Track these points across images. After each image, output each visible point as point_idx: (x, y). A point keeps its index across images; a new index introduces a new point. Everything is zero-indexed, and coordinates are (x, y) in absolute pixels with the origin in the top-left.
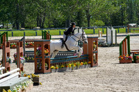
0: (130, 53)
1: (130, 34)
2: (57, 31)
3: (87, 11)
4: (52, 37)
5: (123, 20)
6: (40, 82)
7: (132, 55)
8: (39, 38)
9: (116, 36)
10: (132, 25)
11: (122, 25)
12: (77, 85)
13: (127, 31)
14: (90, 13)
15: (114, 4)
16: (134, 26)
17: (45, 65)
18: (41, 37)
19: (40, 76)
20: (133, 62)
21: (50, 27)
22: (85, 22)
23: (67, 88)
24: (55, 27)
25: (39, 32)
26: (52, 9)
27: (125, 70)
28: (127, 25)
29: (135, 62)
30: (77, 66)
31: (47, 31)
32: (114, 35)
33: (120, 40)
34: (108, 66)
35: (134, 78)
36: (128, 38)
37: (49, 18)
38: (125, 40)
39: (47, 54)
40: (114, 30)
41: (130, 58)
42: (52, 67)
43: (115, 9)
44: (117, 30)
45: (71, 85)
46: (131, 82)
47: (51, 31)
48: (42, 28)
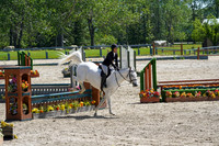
0: (156, 87)
1: (156, 56)
2: (42, 52)
3: (90, 21)
4: (34, 62)
5: (145, 34)
6: (14, 133)
7: (159, 90)
8: (14, 63)
9: (135, 60)
10: (160, 42)
11: (144, 42)
12: (74, 139)
13: (152, 53)
14: (95, 24)
15: (132, 9)
16: (163, 45)
17: (23, 107)
18: (16, 63)
19: (15, 124)
20: (161, 101)
21: (30, 47)
22: (87, 38)
23: (58, 143)
24: (39, 46)
25: (14, 54)
26: (34, 17)
27: (149, 113)
28: (151, 42)
29: (164, 100)
30: (74, 107)
31: (26, 52)
32: (132, 58)
33: (141, 66)
34: (123, 107)
35: (163, 125)
36: (153, 62)
37: (29, 31)
38: (148, 66)
39: (26, 90)
40: (131, 51)
41: (156, 95)
42: (35, 109)
43: (133, 18)
44: (136, 50)
45: (64, 139)
46: (158, 132)
47: (33, 53)
48: (18, 47)
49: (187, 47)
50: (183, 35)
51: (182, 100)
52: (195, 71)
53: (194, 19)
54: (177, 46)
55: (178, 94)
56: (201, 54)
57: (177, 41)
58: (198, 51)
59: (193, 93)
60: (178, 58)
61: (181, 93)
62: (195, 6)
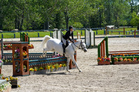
0: (108, 55)
1: (108, 36)
2: (35, 33)
3: (66, 13)
4: (31, 39)
5: (101, 22)
6: (18, 84)
7: (110, 57)
9: (95, 38)
10: (110, 27)
11: (100, 26)
12: (56, 88)
13: (105, 33)
14: (69, 15)
15: (93, 6)
16: (112, 28)
17: (24, 68)
18: (19, 39)
19: (19, 78)
20: (111, 64)
21: (28, 29)
22: (64, 24)
23: (46, 90)
24: (34, 29)
25: (18, 34)
26: (31, 11)
27: (103, 71)
28: (105, 27)
29: (113, 63)
30: (55, 68)
31: (25, 33)
32: (92, 36)
33: (98, 42)
34: (87, 68)
35: (112, 79)
36: (106, 39)
37: (27, 20)
38: (103, 42)
39: (25, 57)
40: (92, 32)
41: (108, 60)
42: (31, 69)
43: (93, 11)
44: (95, 31)
45: (49, 88)
46: (109, 83)
47: (30, 34)
48: (20, 30)
49: (128, 30)
50: (125, 22)
51: (125, 63)
52: (132, 45)
53: (132, 12)
54: (121, 29)
55: (122, 59)
56: (137, 34)
57: (121, 26)
58: (135, 32)
59: (132, 59)
60: (122, 37)
61: (124, 58)
62: (133, 4)
